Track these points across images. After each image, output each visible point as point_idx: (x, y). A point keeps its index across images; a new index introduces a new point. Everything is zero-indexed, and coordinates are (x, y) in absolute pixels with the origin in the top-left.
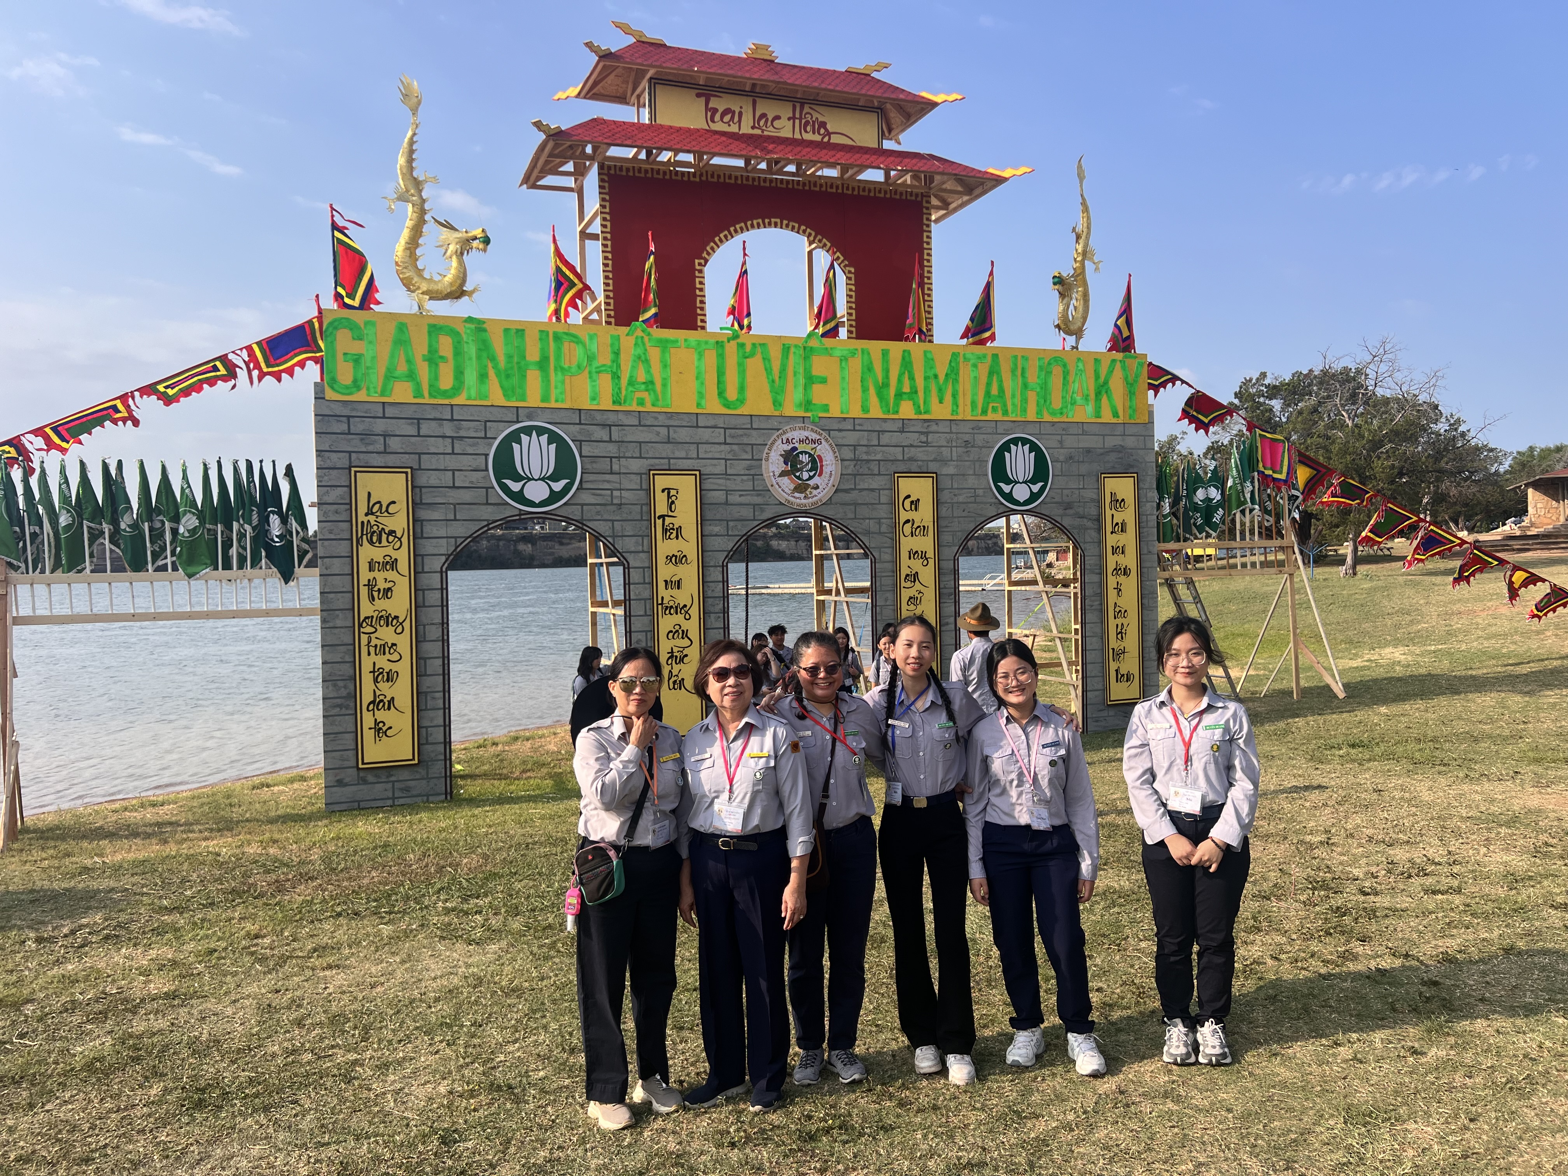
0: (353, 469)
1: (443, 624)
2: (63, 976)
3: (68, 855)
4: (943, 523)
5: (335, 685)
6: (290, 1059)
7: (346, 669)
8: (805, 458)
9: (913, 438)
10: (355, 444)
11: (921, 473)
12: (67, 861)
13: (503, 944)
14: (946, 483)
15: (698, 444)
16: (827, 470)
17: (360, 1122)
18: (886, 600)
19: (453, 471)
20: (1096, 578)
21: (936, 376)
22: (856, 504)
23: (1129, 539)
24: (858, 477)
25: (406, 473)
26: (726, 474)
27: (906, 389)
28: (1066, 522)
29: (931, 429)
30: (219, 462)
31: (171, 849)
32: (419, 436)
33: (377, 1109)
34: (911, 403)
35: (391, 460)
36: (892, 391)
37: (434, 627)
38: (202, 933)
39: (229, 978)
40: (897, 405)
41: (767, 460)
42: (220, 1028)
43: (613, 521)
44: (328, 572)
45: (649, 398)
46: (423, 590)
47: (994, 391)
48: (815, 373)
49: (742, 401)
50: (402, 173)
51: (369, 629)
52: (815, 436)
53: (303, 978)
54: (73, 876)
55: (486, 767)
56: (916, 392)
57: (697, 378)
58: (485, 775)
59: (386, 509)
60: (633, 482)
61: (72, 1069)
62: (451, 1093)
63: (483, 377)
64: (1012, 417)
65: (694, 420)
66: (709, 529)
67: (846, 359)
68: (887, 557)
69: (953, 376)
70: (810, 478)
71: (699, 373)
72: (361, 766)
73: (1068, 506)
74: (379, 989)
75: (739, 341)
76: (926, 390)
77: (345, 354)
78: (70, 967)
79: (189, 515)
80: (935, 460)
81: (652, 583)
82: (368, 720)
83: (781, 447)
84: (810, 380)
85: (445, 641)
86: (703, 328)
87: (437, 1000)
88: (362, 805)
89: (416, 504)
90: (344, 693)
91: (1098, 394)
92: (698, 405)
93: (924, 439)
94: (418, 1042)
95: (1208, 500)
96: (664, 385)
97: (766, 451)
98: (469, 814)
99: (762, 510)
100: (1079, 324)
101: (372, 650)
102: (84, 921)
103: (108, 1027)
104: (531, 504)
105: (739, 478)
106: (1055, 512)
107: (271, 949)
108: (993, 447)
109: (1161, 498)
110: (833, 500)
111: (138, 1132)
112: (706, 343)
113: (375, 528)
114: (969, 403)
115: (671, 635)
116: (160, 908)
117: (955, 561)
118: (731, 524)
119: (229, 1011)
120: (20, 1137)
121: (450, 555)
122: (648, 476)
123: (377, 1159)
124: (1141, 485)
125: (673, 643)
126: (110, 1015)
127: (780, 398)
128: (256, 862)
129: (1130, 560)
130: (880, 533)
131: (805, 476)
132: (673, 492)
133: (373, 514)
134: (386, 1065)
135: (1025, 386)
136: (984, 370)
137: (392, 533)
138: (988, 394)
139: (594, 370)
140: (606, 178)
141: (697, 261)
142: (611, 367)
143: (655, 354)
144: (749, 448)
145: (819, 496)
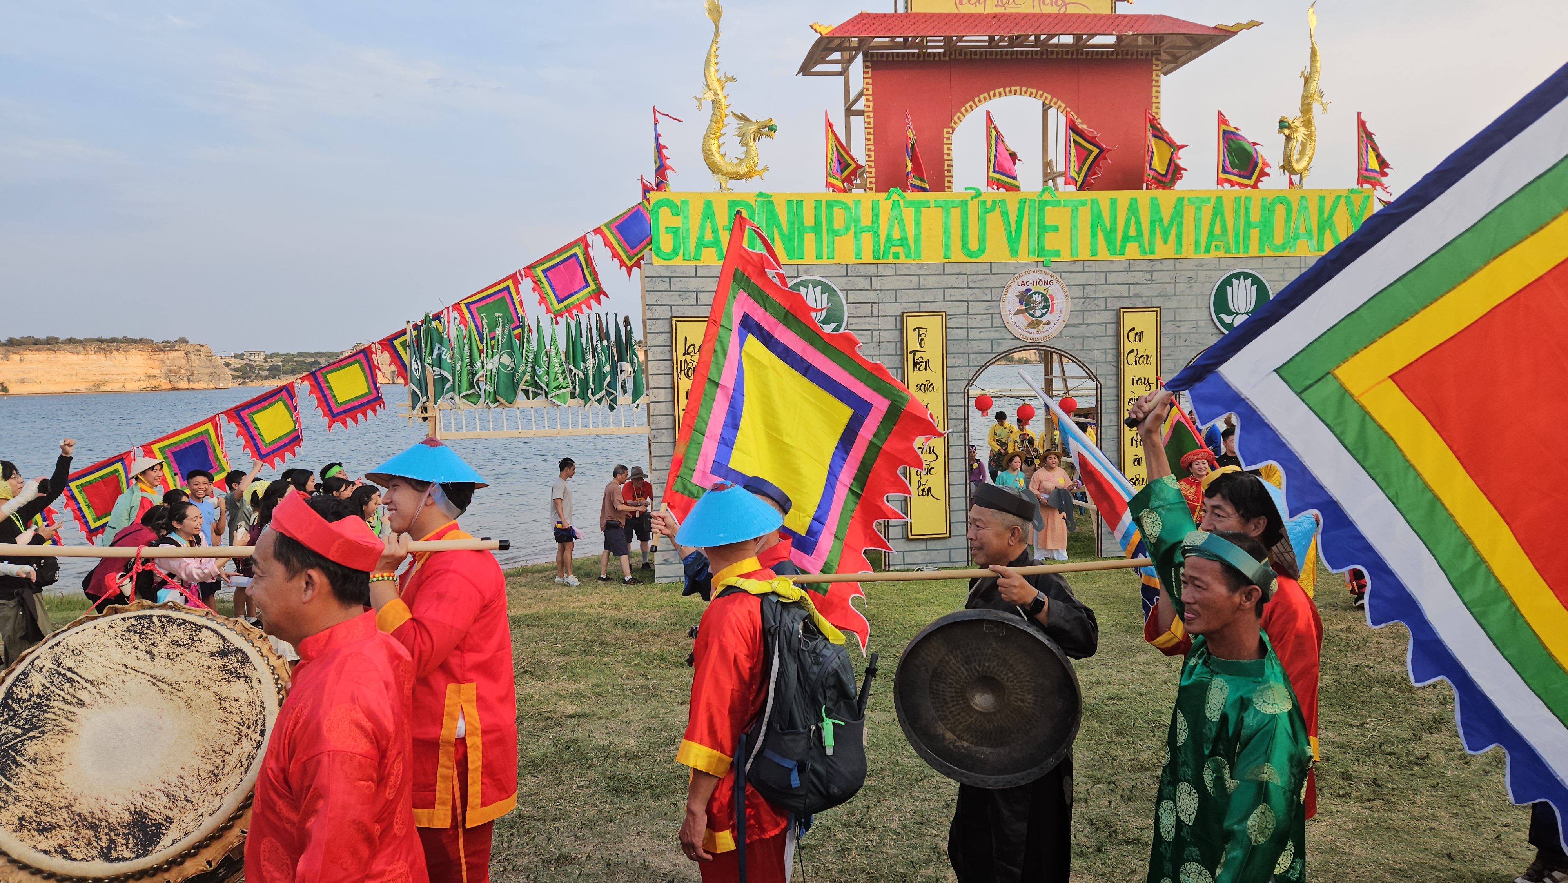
0: (674, 319)
4: (1164, 352)
8: (1037, 298)
9: (1139, 277)
10: (674, 299)
11: (1145, 308)
14: (1168, 316)
15: (944, 289)
16: (1057, 308)
18: (1110, 420)
21: (1161, 220)
22: (1084, 337)
24: (1086, 314)
27: (1132, 232)
29: (1155, 268)
34: (1136, 245)
35: (700, 310)
36: (1119, 235)
40: (1123, 247)
41: (1005, 301)
44: (655, 400)
45: (903, 252)
47: (1217, 230)
48: (1047, 223)
49: (982, 251)
52: (1048, 279)
56: (1142, 235)
57: (945, 233)
59: (698, 350)
60: (891, 323)
64: (1234, 254)
65: (942, 270)
66: (952, 361)
67: (1077, 209)
68: (1112, 383)
69: (1178, 219)
70: (1043, 315)
71: (946, 229)
75: (981, 198)
76: (1152, 233)
77: (667, 228)
80: (1159, 295)
83: (1017, 290)
84: (1044, 229)
86: (950, 188)
91: (1322, 229)
92: (945, 256)
93: (1148, 276)
96: (916, 241)
97: (1004, 293)
99: (999, 344)
100: (1305, 164)
105: (979, 317)
108: (1216, 282)
110: (1064, 334)
112: (952, 202)
113: (689, 365)
114: (1193, 243)
118: (973, 356)
122: (902, 318)
127: (1015, 246)
130: (1105, 362)
131: (1038, 313)
132: (922, 331)
133: (687, 354)
135: (1248, 224)
136: (1208, 212)
138: (1211, 233)
139: (858, 231)
140: (869, 64)
141: (945, 130)
142: (872, 227)
143: (908, 214)
144: (988, 291)
145: (1051, 331)
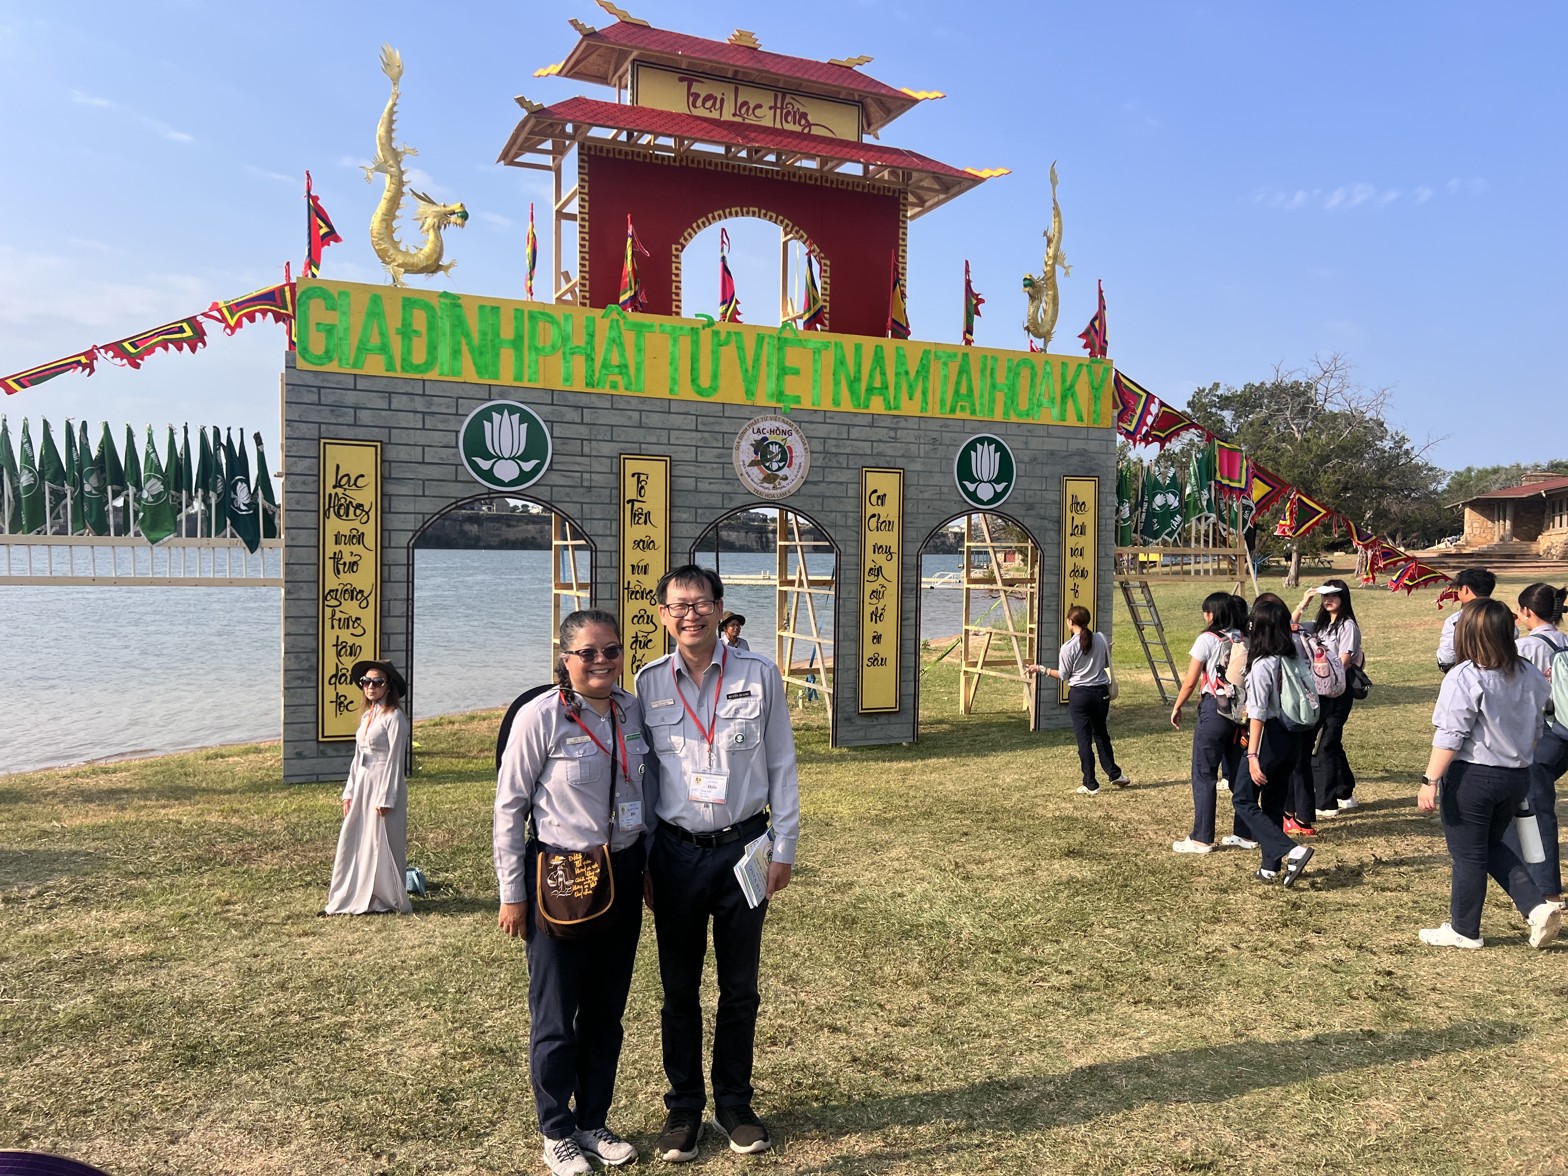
0: (322, 441)
1: (408, 600)
2: (36, 936)
3: (24, 819)
4: (907, 519)
5: (297, 658)
6: (278, 1020)
7: (310, 642)
8: (775, 449)
9: (882, 434)
10: (325, 415)
11: (888, 469)
12: (23, 824)
13: (478, 916)
14: (912, 479)
15: (669, 430)
16: (795, 461)
17: (354, 1080)
18: (850, 593)
19: (423, 446)
20: (1054, 579)
21: (907, 373)
22: (823, 497)
23: (1088, 542)
24: (827, 470)
25: (376, 447)
26: (696, 461)
27: (877, 384)
28: (1028, 523)
29: (900, 425)
30: (186, 428)
31: (129, 816)
32: (390, 410)
33: (371, 1068)
34: (881, 398)
35: (361, 433)
36: (863, 386)
37: (398, 603)
38: (171, 898)
39: (205, 942)
40: (868, 400)
41: (738, 448)
42: (202, 990)
43: (582, 503)
44: (294, 543)
45: (622, 381)
46: (389, 565)
47: (963, 390)
48: (788, 364)
49: (715, 389)
50: (382, 144)
51: (334, 603)
52: (786, 427)
53: (280, 944)
54: (33, 839)
55: (443, 746)
56: (887, 388)
57: (671, 364)
58: (443, 753)
59: (355, 482)
60: (603, 466)
61: (57, 1026)
62: (444, 1054)
63: (456, 353)
64: (980, 416)
65: (667, 406)
66: (677, 516)
67: (820, 352)
68: (851, 550)
69: (924, 373)
70: (780, 469)
71: (673, 359)
72: (321, 739)
73: (1030, 507)
74: (358, 956)
75: (714, 328)
76: (897, 386)
77: (318, 324)
78: (41, 928)
79: (153, 481)
80: (903, 456)
81: (619, 568)
82: (330, 693)
83: (752, 437)
84: (783, 371)
85: (409, 617)
86: (678, 314)
87: (418, 967)
88: (321, 778)
89: (385, 478)
90: (306, 665)
91: (1064, 397)
92: (671, 391)
93: (892, 434)
94: (404, 1007)
95: (1166, 506)
96: (638, 370)
97: (737, 440)
98: (431, 790)
99: (731, 499)
100: (1048, 327)
101: (336, 623)
102: (50, 883)
103: (88, 987)
104: (500, 483)
105: (709, 466)
106: (1017, 511)
107: (245, 915)
108: (960, 446)
109: (1121, 503)
110: (802, 492)
111: (134, 1086)
112: (681, 329)
113: (343, 501)
114: (938, 401)
115: (636, 620)
116: (126, 872)
117: (918, 556)
118: (700, 511)
119: (209, 973)
120: (13, 1088)
121: (417, 531)
122: (619, 460)
123: (379, 1115)
124: (1102, 489)
125: (637, 627)
126: (88, 974)
127: (752, 387)
128: (219, 831)
129: (1088, 562)
130: (846, 526)
131: (775, 466)
132: (643, 477)
133: (341, 486)
134: (376, 1028)
135: (994, 386)
136: (954, 368)
137: (359, 506)
138: (957, 392)
139: (568, 351)
140: (586, 158)
141: (674, 246)
142: (586, 349)
143: (629, 338)
144: (720, 436)
145: (788, 487)
